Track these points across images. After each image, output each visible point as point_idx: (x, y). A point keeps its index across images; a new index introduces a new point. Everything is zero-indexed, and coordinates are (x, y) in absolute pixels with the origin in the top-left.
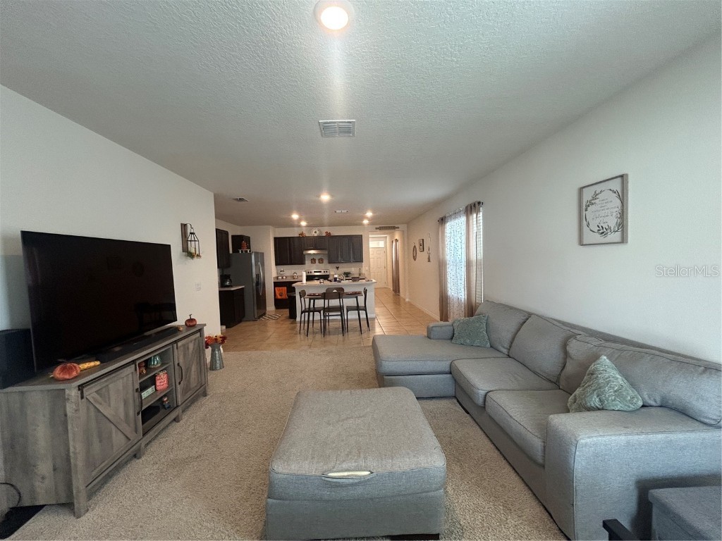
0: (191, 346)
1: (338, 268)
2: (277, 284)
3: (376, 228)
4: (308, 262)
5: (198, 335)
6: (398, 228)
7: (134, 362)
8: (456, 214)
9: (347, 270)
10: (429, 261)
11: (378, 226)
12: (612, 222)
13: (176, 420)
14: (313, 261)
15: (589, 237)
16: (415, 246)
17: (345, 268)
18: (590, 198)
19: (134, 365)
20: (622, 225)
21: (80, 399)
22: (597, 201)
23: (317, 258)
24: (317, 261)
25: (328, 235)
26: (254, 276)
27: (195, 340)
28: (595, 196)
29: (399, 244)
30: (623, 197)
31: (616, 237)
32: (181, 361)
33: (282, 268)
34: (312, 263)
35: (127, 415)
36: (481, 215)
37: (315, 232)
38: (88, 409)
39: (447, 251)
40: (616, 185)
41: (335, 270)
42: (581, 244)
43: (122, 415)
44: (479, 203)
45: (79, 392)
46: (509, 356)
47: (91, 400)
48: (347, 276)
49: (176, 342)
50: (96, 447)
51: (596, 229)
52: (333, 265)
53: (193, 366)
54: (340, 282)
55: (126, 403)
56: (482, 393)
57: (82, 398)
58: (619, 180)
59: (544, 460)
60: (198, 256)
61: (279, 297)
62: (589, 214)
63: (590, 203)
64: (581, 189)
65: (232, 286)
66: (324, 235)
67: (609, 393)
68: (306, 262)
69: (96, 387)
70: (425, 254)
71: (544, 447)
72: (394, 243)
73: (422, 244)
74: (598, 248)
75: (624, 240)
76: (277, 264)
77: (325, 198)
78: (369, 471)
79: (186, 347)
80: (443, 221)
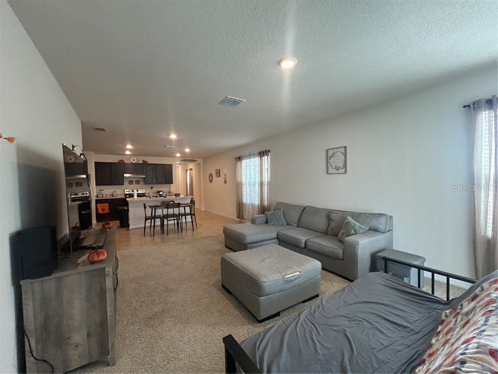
1: (152, 188)
2: (97, 202)
4: (126, 183)
6: (197, 161)
8: (250, 156)
9: (159, 189)
10: (225, 182)
11: (183, 159)
12: (341, 165)
14: (131, 182)
15: (331, 171)
16: (211, 174)
17: (157, 188)
18: (332, 154)
20: (345, 166)
22: (335, 156)
24: (134, 183)
25: (145, 162)
28: (334, 154)
29: (193, 172)
30: (345, 155)
31: (343, 171)
33: (102, 187)
34: (129, 184)
36: (269, 157)
37: (134, 160)
39: (244, 177)
40: (343, 150)
41: (150, 189)
42: (328, 173)
44: (269, 151)
46: (298, 227)
51: (334, 167)
52: (147, 185)
54: (166, 197)
56: (304, 241)
58: (343, 149)
59: (343, 256)
61: (101, 212)
62: (332, 161)
63: (332, 156)
64: (327, 150)
66: (142, 162)
67: (357, 227)
68: (125, 183)
70: (221, 179)
71: (343, 252)
72: (188, 172)
73: (218, 173)
74: (334, 175)
75: (346, 172)
76: (97, 184)
77: (173, 136)
78: (299, 272)
80: (240, 159)
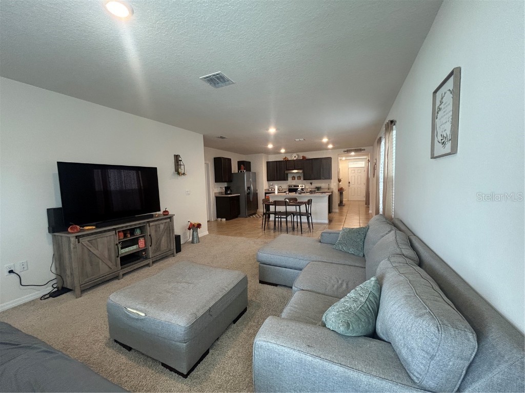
0: (162, 227)
1: (311, 183)
3: (344, 151)
4: (290, 179)
5: (169, 220)
6: (364, 150)
7: (114, 229)
9: (318, 185)
11: (346, 150)
12: (449, 128)
13: (148, 265)
14: (294, 178)
15: (437, 148)
16: (374, 165)
17: (317, 183)
18: (439, 103)
19: (114, 232)
21: (77, 243)
22: (442, 106)
23: (296, 176)
24: (296, 178)
25: (304, 158)
26: (246, 188)
27: (166, 223)
28: (441, 101)
29: (370, 163)
32: (153, 234)
33: (271, 183)
34: (292, 179)
35: (110, 256)
37: (295, 157)
38: (83, 249)
41: (309, 185)
42: (432, 157)
43: (106, 256)
44: (392, 122)
45: (77, 240)
47: (85, 244)
48: (318, 190)
49: (148, 222)
50: (88, 268)
51: (440, 139)
52: (308, 181)
53: (163, 238)
54: (300, 194)
55: (109, 250)
57: (79, 242)
60: (184, 174)
62: (438, 121)
63: (439, 109)
64: (435, 95)
65: (231, 194)
66: (301, 158)
68: (289, 179)
69: (89, 238)
76: (268, 180)
78: (145, 314)
79: (157, 227)
80: (379, 141)
